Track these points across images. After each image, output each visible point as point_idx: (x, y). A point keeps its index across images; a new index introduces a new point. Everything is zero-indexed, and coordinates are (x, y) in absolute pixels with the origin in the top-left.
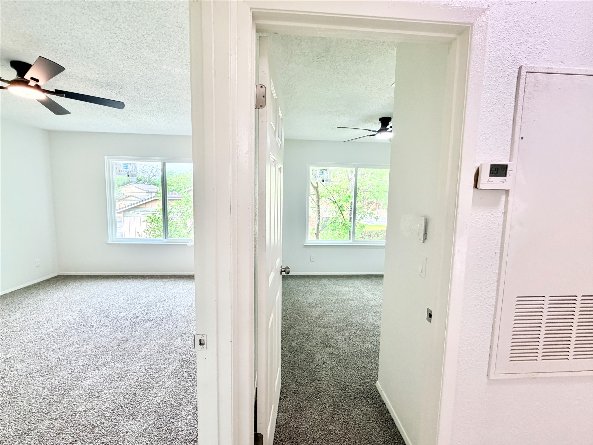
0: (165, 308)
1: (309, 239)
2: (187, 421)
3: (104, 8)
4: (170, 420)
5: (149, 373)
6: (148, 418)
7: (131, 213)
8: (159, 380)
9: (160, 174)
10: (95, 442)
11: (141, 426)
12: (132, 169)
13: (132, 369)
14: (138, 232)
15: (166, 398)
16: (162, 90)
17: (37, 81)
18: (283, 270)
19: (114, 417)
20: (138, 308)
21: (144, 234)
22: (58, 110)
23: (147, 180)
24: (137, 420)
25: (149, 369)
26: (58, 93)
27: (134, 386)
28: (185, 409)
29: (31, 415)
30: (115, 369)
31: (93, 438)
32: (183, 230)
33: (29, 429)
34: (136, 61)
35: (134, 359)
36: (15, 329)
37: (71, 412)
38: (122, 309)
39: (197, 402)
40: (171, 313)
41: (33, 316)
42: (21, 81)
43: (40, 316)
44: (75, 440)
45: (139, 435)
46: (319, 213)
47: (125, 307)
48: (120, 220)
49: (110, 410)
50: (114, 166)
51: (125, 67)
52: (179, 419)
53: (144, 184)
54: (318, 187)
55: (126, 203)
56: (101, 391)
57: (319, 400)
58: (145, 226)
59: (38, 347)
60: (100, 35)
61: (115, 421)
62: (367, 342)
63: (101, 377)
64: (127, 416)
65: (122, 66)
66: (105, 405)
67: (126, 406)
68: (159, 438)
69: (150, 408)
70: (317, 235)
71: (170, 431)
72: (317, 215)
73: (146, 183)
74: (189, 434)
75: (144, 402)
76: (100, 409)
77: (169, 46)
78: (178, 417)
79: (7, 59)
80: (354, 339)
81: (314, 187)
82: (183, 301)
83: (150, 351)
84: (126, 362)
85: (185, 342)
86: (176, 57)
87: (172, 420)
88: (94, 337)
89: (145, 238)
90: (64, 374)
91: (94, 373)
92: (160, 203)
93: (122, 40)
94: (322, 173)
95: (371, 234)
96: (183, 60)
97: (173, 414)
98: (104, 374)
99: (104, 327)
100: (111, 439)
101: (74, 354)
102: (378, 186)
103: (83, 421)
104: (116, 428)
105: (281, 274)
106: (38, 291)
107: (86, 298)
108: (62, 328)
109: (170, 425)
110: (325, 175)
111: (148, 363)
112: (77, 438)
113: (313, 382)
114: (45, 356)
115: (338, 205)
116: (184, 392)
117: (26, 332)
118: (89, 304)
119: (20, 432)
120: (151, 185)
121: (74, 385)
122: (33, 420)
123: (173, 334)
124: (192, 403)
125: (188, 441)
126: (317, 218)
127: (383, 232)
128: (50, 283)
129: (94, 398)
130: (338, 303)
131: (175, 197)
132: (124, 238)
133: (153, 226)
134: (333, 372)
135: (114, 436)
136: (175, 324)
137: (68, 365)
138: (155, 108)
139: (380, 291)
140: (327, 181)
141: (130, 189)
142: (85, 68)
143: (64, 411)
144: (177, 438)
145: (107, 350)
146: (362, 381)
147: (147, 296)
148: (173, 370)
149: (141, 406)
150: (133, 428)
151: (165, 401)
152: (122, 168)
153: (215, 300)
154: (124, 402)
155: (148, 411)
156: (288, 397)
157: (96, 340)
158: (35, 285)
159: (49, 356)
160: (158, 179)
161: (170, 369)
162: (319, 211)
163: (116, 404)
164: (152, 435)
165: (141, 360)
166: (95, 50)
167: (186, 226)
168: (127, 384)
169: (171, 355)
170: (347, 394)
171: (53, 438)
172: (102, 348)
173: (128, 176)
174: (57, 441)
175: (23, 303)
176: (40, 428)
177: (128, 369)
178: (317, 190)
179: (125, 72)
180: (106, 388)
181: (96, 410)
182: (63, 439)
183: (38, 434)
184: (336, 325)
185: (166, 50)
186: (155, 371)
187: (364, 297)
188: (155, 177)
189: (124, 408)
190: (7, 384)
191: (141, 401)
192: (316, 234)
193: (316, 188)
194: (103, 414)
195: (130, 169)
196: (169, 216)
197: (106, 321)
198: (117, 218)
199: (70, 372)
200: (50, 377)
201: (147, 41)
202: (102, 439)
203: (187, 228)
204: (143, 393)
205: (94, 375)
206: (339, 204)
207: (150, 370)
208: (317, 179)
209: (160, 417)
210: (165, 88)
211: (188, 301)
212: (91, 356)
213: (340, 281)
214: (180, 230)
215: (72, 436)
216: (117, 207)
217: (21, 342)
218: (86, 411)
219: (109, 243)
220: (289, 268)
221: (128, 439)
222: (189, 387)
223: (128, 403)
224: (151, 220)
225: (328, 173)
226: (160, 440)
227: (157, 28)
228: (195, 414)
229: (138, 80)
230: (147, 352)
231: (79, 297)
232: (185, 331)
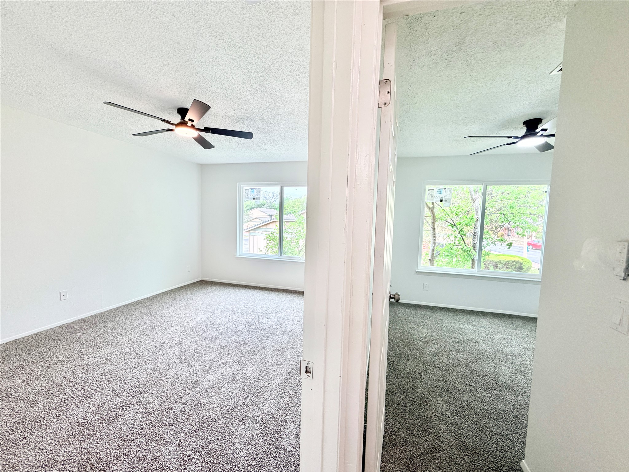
0: (277, 320)
1: (422, 265)
2: (290, 441)
3: (239, 45)
4: (274, 434)
5: (260, 381)
6: (256, 426)
7: (255, 233)
8: (267, 390)
9: (278, 200)
10: (212, 436)
11: (249, 432)
12: (257, 193)
13: (246, 373)
14: (259, 249)
15: (272, 410)
16: (283, 118)
17: (192, 121)
18: (393, 296)
19: (229, 416)
20: (255, 316)
21: (264, 250)
22: (206, 145)
23: (269, 205)
24: (246, 425)
25: (260, 376)
26: (207, 130)
27: (247, 390)
28: (289, 427)
29: (171, 395)
30: (233, 369)
31: (211, 432)
32: (296, 249)
33: (169, 408)
34: (263, 93)
35: (249, 364)
36: (169, 320)
37: (198, 401)
38: (242, 315)
39: (300, 422)
40: (281, 324)
41: (182, 311)
42: (183, 123)
43: (186, 312)
44: (198, 429)
45: (247, 441)
46: (435, 237)
47: (245, 314)
48: (247, 238)
49: (226, 408)
50: (244, 191)
51: (254, 100)
52: (283, 436)
53: (267, 208)
54: (434, 209)
55: (252, 224)
56: (221, 388)
57: (437, 461)
58: (265, 243)
59: (182, 338)
60: (236, 73)
61: (229, 420)
62: (502, 400)
63: (222, 374)
64: (238, 418)
65: (252, 100)
66: (222, 402)
67: (238, 407)
68: (264, 450)
69: (258, 417)
70: (431, 261)
71: (274, 447)
72: (432, 239)
73: (268, 207)
74: (291, 456)
75: (254, 409)
76: (219, 405)
77: (291, 72)
78: (282, 434)
79: (176, 108)
80: (484, 393)
81: (429, 208)
82: (292, 315)
83: (261, 358)
84: (242, 365)
85: (292, 357)
86: (296, 83)
87: (276, 435)
88: (220, 336)
89: (264, 254)
90: (196, 365)
91: (217, 369)
92: (278, 224)
93: (252, 74)
94: (440, 193)
95: (497, 265)
96: (302, 85)
97: (278, 428)
98: (224, 372)
99: (228, 329)
100: (224, 437)
101: (205, 349)
102: (512, 207)
103: (205, 412)
104: (230, 427)
105: (389, 300)
106: (187, 292)
107: (218, 302)
108: (199, 324)
109: (274, 439)
110: (444, 195)
111: (259, 371)
112: (200, 427)
113: (429, 435)
114: (186, 346)
115: (457, 229)
116: (289, 408)
117: (176, 323)
118: (219, 307)
119: (163, 408)
120: (272, 209)
121: (202, 377)
122: (172, 400)
123: (282, 347)
124: (295, 423)
125: (290, 464)
126: (431, 242)
127: (515, 263)
128: (195, 286)
129: (215, 393)
130: (458, 342)
131: (290, 219)
132: (249, 253)
133: (271, 244)
134: (456, 429)
135: (227, 435)
136: (284, 337)
137: (200, 358)
138: (277, 137)
139: (516, 335)
140: (446, 201)
141: (256, 212)
142: (225, 106)
143: (193, 398)
144: (280, 456)
145: (229, 350)
146: (498, 453)
147: (263, 307)
148: (280, 382)
149: (251, 412)
150: (243, 432)
151: (271, 413)
152: (250, 193)
153: (324, 325)
154: (237, 403)
155: (256, 418)
156: (397, 446)
157: (221, 340)
158: (185, 286)
159: (188, 347)
160: (277, 204)
161: (277, 381)
162: (434, 234)
163: (231, 404)
164: (258, 445)
165: (254, 366)
166: (233, 88)
167: (298, 244)
168: (241, 387)
169: (279, 366)
170: (477, 466)
171: (183, 421)
172: (225, 348)
173: (254, 199)
174: (186, 426)
175: (177, 300)
176: (176, 409)
177: (243, 372)
178: (432, 211)
179: (254, 105)
180: (225, 386)
181: (216, 405)
182: (190, 424)
183: (174, 414)
184: (457, 369)
185: (289, 77)
186: (264, 380)
187: (494, 341)
188: (275, 202)
189: (237, 409)
190: (160, 364)
191: (251, 407)
192: (430, 259)
193: (432, 210)
194: (221, 410)
195: (255, 193)
196: (285, 235)
197: (230, 324)
198: (244, 237)
199: (200, 364)
200: (187, 365)
201: (272, 71)
202: (218, 435)
203: (299, 247)
204: (253, 399)
205: (217, 372)
206: (460, 227)
207: (261, 378)
208: (434, 199)
209: (266, 429)
210: (286, 115)
211: (296, 316)
212: (217, 353)
213: (461, 317)
214: (293, 248)
215: (196, 424)
216: (244, 228)
217: (172, 331)
218: (208, 404)
219: (237, 256)
220: (399, 295)
221: (238, 442)
222: (293, 404)
223: (241, 406)
224: (270, 238)
225: (448, 192)
226: (265, 453)
227: (281, 56)
228: (298, 436)
229: (265, 111)
230: (259, 359)
231: (213, 300)
232: (292, 345)
